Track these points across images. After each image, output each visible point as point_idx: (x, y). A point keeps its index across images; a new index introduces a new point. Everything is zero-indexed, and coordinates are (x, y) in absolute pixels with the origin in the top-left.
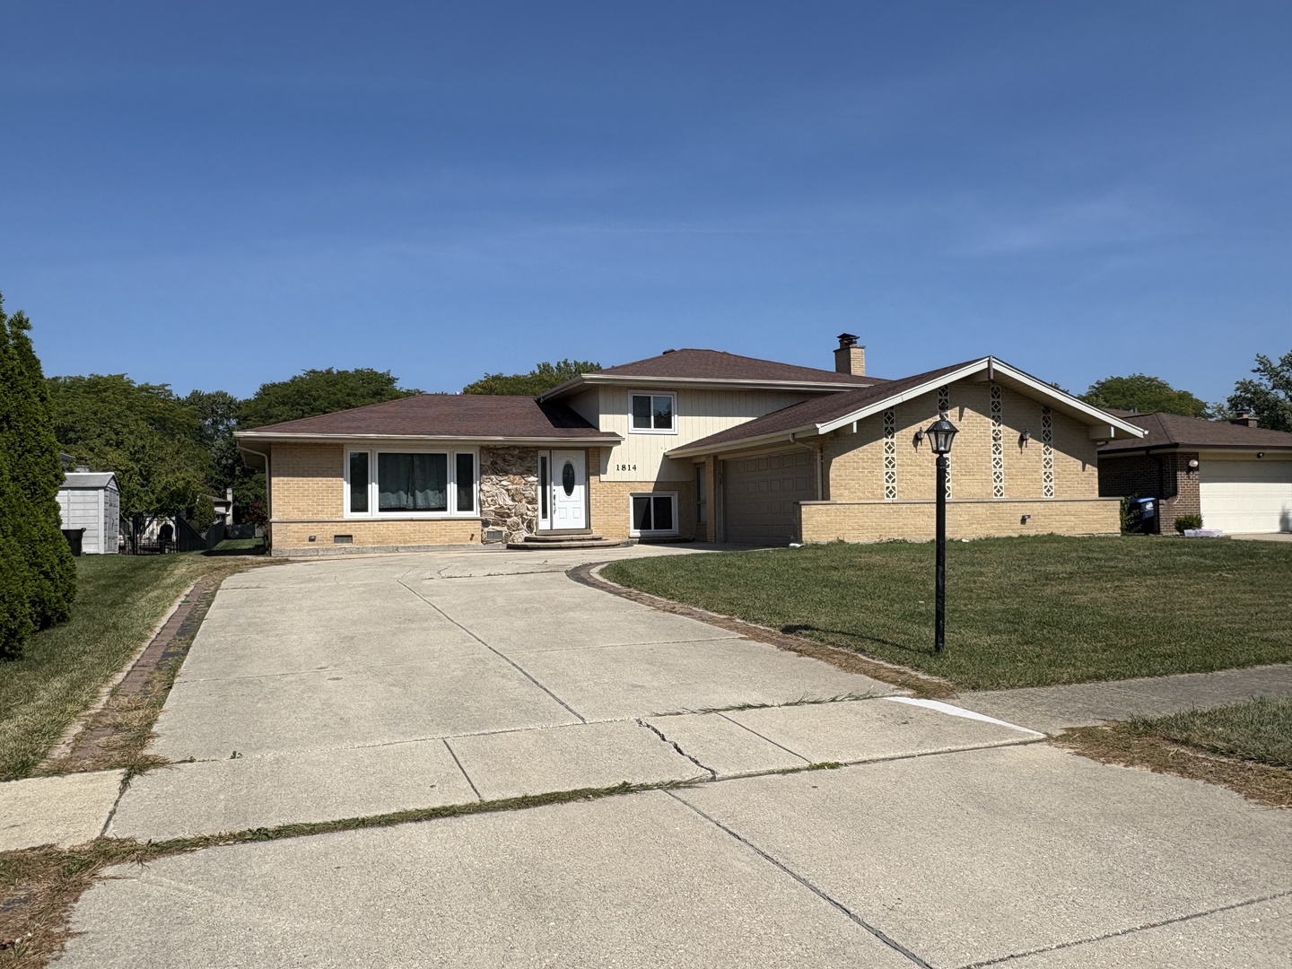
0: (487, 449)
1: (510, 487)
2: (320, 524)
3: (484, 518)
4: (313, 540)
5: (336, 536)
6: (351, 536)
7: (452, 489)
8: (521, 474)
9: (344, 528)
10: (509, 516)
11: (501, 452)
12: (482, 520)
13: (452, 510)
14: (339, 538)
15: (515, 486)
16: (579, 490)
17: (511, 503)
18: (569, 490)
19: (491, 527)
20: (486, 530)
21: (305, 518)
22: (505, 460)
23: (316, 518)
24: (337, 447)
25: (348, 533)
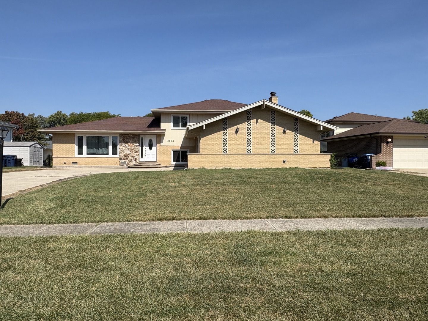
0: (121, 135)
1: (129, 147)
2: (67, 158)
3: (120, 157)
4: (65, 163)
5: (72, 162)
6: (77, 162)
7: (110, 148)
8: (133, 143)
9: (75, 160)
10: (129, 157)
11: (126, 136)
12: (119, 158)
13: (110, 154)
14: (73, 163)
15: (131, 147)
16: (154, 148)
17: (130, 152)
18: (151, 148)
19: (122, 160)
20: (121, 161)
21: (63, 157)
22: (127, 138)
23: (66, 157)
24: (73, 134)
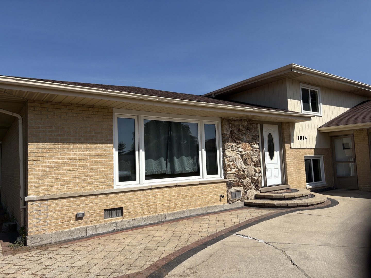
0: (227, 121)
2: (89, 198)
4: (81, 218)
5: (105, 210)
6: (122, 209)
7: (203, 155)
8: (249, 142)
9: (114, 200)
10: (244, 178)
12: (227, 182)
13: (204, 174)
14: (109, 212)
15: (246, 152)
16: (277, 154)
17: (244, 166)
18: (272, 156)
19: (232, 188)
20: (230, 190)
21: (71, 192)
22: (239, 130)
23: (83, 192)
25: (119, 206)
